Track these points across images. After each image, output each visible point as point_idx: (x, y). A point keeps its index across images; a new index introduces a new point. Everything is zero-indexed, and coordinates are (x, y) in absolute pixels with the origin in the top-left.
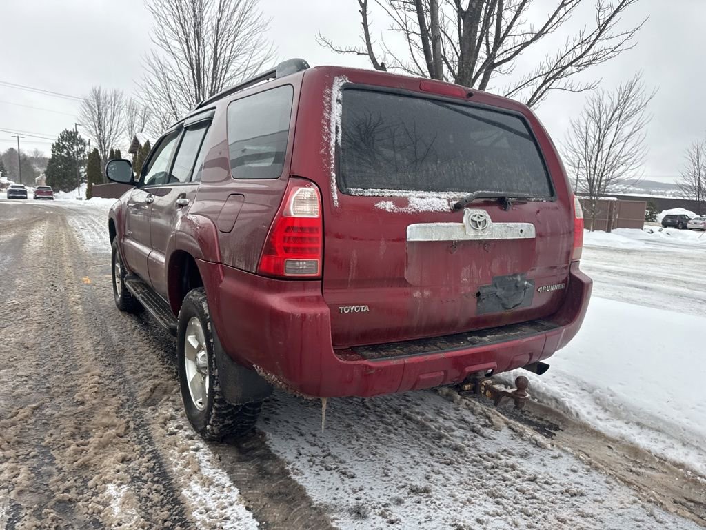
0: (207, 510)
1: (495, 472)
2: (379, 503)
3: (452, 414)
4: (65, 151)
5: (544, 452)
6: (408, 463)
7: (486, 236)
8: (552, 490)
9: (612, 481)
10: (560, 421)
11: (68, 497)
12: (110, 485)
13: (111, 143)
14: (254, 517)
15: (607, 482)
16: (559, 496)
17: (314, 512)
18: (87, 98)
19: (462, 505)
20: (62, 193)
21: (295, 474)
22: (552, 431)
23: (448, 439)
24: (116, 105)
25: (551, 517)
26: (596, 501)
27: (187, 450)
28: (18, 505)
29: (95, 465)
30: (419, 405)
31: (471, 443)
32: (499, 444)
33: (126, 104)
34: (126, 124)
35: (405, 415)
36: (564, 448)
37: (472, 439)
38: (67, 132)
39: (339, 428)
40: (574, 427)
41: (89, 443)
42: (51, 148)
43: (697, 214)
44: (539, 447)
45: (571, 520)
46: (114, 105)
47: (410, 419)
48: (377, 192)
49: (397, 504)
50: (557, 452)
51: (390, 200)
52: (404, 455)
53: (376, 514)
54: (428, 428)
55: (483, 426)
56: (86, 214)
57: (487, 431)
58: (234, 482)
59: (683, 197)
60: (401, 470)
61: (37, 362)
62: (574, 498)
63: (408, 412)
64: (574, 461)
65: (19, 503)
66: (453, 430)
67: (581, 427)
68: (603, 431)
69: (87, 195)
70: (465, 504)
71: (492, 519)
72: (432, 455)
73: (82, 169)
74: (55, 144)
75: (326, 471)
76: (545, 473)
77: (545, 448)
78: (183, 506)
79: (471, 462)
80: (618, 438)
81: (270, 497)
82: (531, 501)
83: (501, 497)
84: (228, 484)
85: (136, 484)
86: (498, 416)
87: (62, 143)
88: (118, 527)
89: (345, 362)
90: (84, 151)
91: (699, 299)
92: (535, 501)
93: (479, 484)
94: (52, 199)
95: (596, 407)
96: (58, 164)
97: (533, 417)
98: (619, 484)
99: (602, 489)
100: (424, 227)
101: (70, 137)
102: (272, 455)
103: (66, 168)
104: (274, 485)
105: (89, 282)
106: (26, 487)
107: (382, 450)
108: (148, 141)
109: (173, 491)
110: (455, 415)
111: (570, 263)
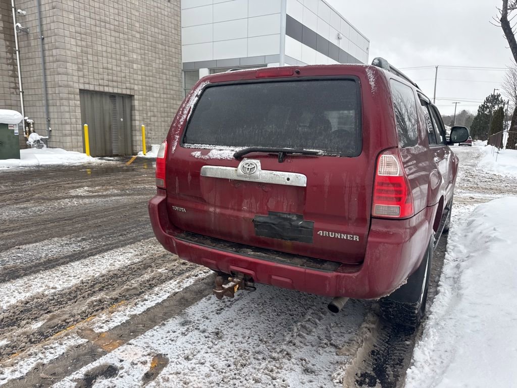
4: (488, 110)
38: (492, 96)
42: (478, 108)
51: (199, 151)
74: (481, 106)
94: (471, 145)
96: (480, 120)
100: (210, 168)
101: (494, 99)
111: (369, 219)
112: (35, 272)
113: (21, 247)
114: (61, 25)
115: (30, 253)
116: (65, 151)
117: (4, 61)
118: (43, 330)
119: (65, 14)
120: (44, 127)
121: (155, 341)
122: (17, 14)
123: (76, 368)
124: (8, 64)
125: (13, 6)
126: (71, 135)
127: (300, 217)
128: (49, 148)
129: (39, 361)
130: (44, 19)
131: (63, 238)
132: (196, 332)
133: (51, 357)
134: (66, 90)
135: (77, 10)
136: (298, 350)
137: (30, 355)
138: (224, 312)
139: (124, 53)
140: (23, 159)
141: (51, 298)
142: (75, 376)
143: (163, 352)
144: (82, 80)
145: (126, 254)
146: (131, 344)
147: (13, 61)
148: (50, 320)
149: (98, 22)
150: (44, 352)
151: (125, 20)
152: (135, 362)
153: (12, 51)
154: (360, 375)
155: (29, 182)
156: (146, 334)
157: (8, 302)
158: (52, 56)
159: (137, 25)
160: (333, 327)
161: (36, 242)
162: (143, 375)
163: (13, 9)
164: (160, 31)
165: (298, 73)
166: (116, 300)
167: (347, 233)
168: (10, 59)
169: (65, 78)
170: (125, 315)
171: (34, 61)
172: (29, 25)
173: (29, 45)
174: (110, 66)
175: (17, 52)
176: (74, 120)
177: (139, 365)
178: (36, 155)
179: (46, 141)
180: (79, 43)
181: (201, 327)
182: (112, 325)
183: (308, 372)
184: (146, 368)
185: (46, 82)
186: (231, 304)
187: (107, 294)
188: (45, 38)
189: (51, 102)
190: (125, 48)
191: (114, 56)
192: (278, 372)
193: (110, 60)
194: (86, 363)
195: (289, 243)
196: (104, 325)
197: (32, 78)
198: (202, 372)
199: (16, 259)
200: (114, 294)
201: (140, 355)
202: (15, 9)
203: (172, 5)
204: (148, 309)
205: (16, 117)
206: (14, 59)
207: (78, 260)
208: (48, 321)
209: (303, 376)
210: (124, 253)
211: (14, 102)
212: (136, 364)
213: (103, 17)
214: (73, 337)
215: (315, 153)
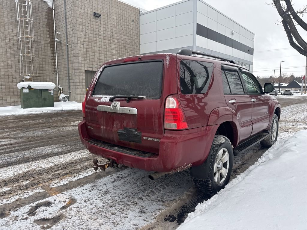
111: (163, 130)
112: (36, 160)
113: (35, 148)
114: (76, 38)
115: (38, 151)
116: (77, 103)
117: (50, 58)
118: (28, 185)
119: (78, 33)
120: (67, 90)
121: (75, 193)
122: (57, 34)
123: (34, 201)
124: (51, 59)
125: (55, 30)
126: (80, 94)
127: (136, 130)
128: (69, 102)
129: (20, 197)
130: (68, 36)
131: (56, 145)
132: (97, 190)
133: (25, 196)
134: (78, 71)
135: (84, 30)
136: (143, 202)
137: (17, 195)
138: (115, 183)
139: (109, 51)
140: (55, 107)
141: (38, 171)
142: (32, 205)
143: (76, 198)
144: (86, 66)
145: (82, 154)
146: (63, 194)
147: (54, 57)
148: (32, 181)
149: (95, 35)
150: (24, 194)
151: (109, 33)
152: (60, 201)
153: (53, 53)
154: (168, 216)
155: (54, 118)
156: (72, 190)
157: (18, 172)
158: (72, 54)
159: (116, 35)
160: (168, 193)
161: (44, 146)
162: (62, 207)
163: (55, 32)
164: (128, 38)
165: (140, 59)
166: (67, 174)
167: (155, 138)
168: (52, 57)
169: (77, 65)
170: (67, 181)
171: (63, 57)
172: (62, 39)
173: (61, 49)
174: (101, 58)
175: (56, 53)
176: (81, 87)
177: (62, 202)
178: (62, 105)
179: (68, 98)
180: (85, 47)
181: (100, 189)
182: (59, 185)
183: (142, 212)
184: (64, 204)
185: (68, 67)
186: (121, 179)
187: (63, 171)
188: (69, 45)
189: (70, 77)
190: (109, 48)
191: (103, 52)
192: (126, 211)
193: (101, 54)
194: (39, 200)
195: (132, 143)
196: (55, 184)
197: (62, 66)
198: (89, 208)
199: (31, 154)
200: (67, 171)
201: (65, 198)
202: (56, 32)
203: (135, 23)
204: (79, 179)
205: (52, 86)
206: (54, 56)
207: (58, 155)
208: (31, 181)
209: (137, 214)
210: (82, 153)
211: (53, 78)
212: (61, 202)
213: (97, 33)
214: (39, 189)
215: (142, 98)
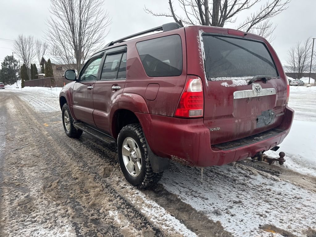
0: (156, 218)
1: (263, 192)
2: (223, 209)
3: (234, 171)
4: (8, 66)
5: (278, 183)
6: (227, 192)
7: (261, 95)
8: (289, 197)
9: (310, 192)
10: (279, 170)
11: (95, 218)
12: (109, 211)
13: (30, 61)
14: (176, 218)
15: (308, 192)
16: (293, 199)
17: (199, 214)
18: (17, 40)
19: (257, 206)
20: (8, 85)
21: (183, 200)
22: (277, 174)
23: (238, 181)
24: (31, 43)
25: (293, 208)
26: (308, 200)
27: (134, 194)
28: (75, 223)
29: (98, 204)
30: (219, 168)
31: (248, 181)
32: (259, 181)
33: (35, 42)
34: (36, 52)
35: (216, 173)
36: (286, 180)
37: (248, 180)
38: (8, 57)
39: (191, 180)
40: (286, 172)
41: (89, 195)
42: (1, 64)
43: (294, 79)
44: (276, 181)
45: (302, 208)
46: (30, 43)
47: (219, 174)
48: (220, 79)
49: (231, 208)
50: (284, 183)
51: (226, 82)
52: (224, 189)
53: (224, 213)
54: (228, 177)
55: (250, 174)
56: (27, 94)
57: (252, 176)
58: (160, 205)
59: (288, 71)
60: (225, 194)
61: (46, 163)
62: (299, 200)
63: (216, 171)
64: (292, 185)
65: (75, 222)
66: (238, 177)
67: (289, 171)
68: (299, 172)
69: (22, 86)
70: (258, 206)
71: (271, 211)
72: (234, 187)
73: (17, 74)
74: (3, 63)
75: (195, 198)
76: (283, 191)
77: (278, 181)
78: (145, 217)
79: (252, 189)
80: (306, 175)
81: (178, 210)
82: (283, 202)
83: (271, 202)
84: (159, 206)
85: (120, 210)
86: (254, 170)
87: (6, 62)
88: (123, 228)
89: (215, 151)
90: (17, 65)
91: (308, 115)
92: (284, 202)
93: (259, 197)
94: (4, 88)
95: (294, 163)
96: (5, 72)
97: (267, 169)
98: (314, 193)
99: (308, 195)
100: (240, 92)
101: (10, 59)
102: (169, 193)
103: (9, 74)
104: (177, 205)
105: (47, 126)
106: (74, 215)
107: (214, 187)
108: (49, 59)
109: (137, 211)
110: (236, 171)
167: (282, 112)
